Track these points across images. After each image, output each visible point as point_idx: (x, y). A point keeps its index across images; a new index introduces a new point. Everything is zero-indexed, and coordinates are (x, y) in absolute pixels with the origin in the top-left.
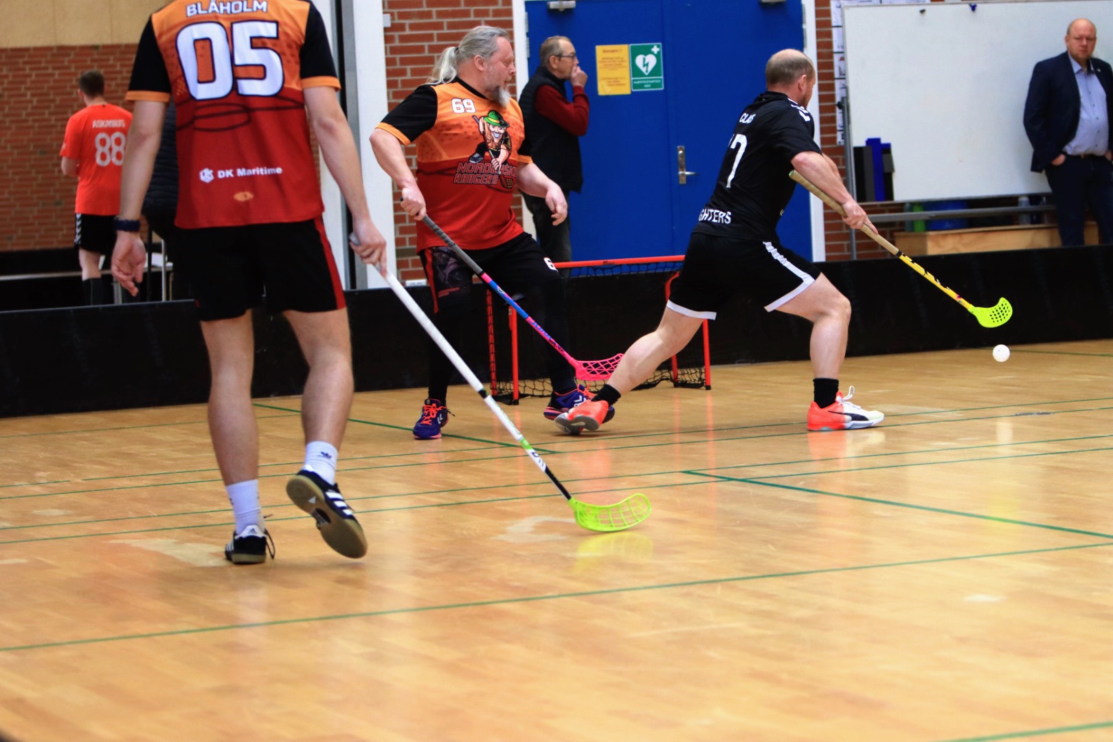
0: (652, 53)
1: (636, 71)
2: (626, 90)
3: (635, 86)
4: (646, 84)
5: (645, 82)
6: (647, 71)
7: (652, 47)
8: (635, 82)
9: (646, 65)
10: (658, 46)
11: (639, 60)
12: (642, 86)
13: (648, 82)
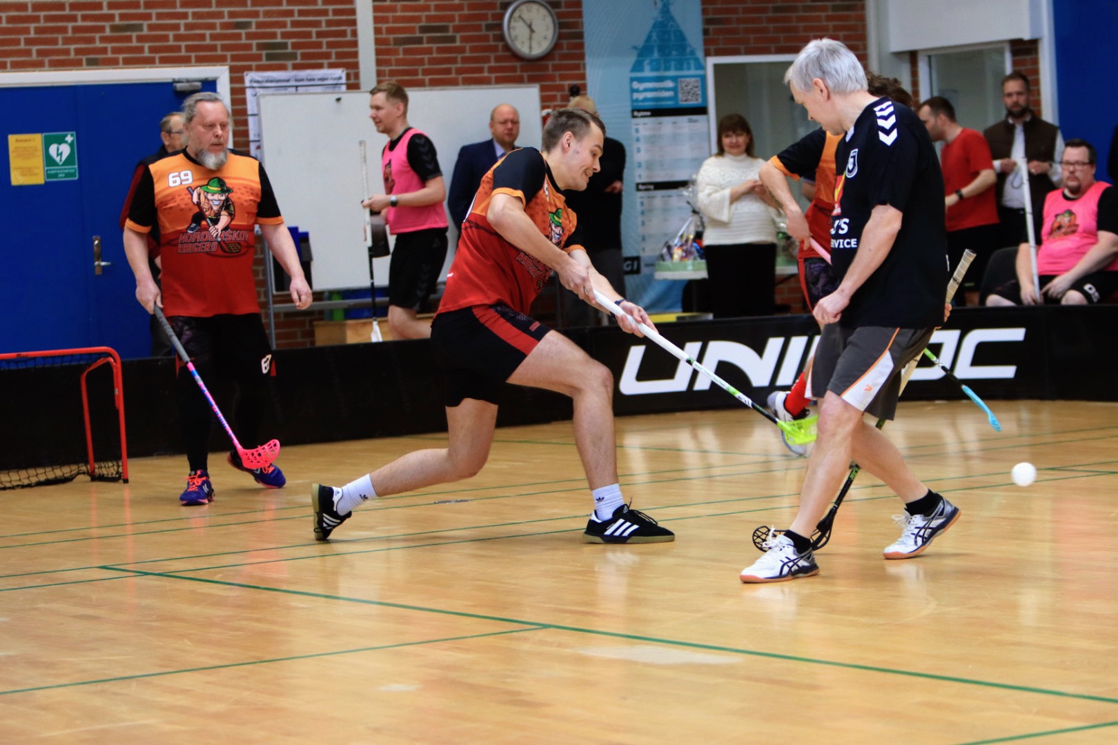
0: (66, 142)
1: (49, 161)
2: (39, 179)
3: (49, 176)
4: (60, 173)
5: (59, 171)
6: (61, 160)
7: (66, 136)
8: (49, 172)
9: (60, 154)
10: (72, 135)
11: (53, 149)
12: (56, 175)
13: (61, 171)
